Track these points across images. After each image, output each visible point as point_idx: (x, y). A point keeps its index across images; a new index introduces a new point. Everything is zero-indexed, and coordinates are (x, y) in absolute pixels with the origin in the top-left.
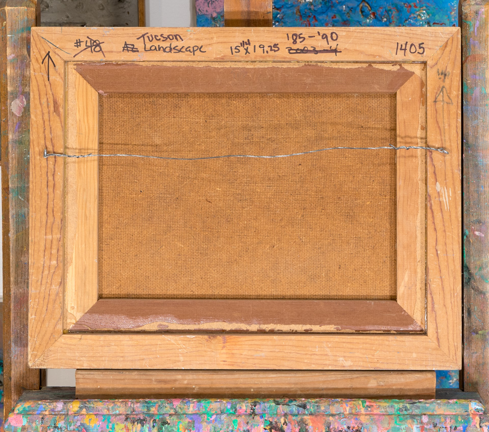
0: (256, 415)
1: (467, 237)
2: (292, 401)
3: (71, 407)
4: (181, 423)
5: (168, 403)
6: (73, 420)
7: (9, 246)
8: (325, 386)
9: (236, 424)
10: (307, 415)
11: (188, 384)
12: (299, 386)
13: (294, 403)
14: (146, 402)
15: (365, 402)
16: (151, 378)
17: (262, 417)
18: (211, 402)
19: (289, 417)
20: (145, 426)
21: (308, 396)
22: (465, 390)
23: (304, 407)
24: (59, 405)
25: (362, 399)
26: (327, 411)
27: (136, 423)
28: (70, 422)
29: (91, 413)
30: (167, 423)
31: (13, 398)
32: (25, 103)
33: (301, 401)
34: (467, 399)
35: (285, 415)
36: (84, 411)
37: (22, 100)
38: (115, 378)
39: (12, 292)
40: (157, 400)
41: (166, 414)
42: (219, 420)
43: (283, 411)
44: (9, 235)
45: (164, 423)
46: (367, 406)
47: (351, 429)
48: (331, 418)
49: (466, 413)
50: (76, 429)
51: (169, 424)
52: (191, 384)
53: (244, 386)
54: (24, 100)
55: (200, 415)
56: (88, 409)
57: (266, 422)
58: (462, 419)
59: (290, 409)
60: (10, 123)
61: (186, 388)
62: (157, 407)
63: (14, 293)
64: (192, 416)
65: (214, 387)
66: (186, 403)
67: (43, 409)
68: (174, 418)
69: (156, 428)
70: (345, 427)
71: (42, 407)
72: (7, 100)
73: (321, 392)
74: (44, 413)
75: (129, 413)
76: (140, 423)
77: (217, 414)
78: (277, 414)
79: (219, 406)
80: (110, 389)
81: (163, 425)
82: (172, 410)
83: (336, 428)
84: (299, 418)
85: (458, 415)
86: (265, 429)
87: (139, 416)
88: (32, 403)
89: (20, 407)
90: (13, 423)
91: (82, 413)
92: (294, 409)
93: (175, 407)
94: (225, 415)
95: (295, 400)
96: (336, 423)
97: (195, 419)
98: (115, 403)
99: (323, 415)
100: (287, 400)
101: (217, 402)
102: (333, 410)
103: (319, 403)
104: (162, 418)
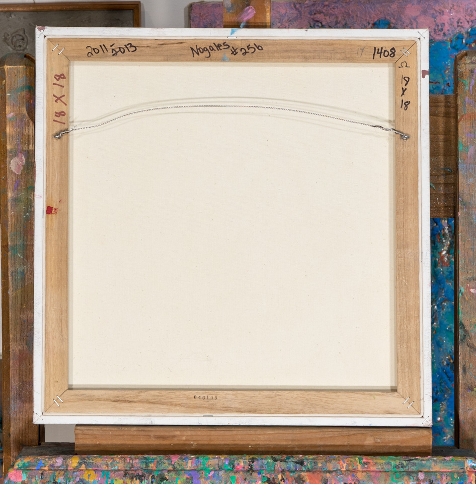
0: (253, 471)
1: (462, 294)
2: (289, 458)
3: (70, 462)
4: (179, 479)
5: (166, 459)
6: (72, 476)
7: (8, 303)
8: (322, 443)
9: (234, 480)
10: (304, 471)
11: (186, 440)
12: (296, 443)
13: (292, 459)
14: (145, 458)
15: (362, 459)
16: (149, 434)
17: (260, 473)
18: (209, 458)
19: (287, 473)
20: (143, 482)
21: (305, 453)
22: (460, 447)
23: (301, 463)
24: (59, 461)
25: (359, 456)
26: (324, 467)
27: (135, 479)
28: (69, 478)
29: (90, 469)
30: (165, 479)
31: (12, 455)
32: (24, 161)
33: (299, 457)
34: (463, 456)
35: (283, 471)
36: (83, 467)
37: (21, 158)
38: (114, 433)
39: (11, 350)
40: (156, 456)
41: (164, 470)
42: (217, 476)
43: (280, 468)
44: (9, 292)
45: (163, 479)
46: (364, 463)
48: (328, 475)
49: (462, 470)
51: (168, 480)
52: (189, 441)
53: (242, 443)
54: (23, 158)
55: (198, 471)
56: (87, 464)
57: (264, 478)
58: (459, 476)
59: (288, 465)
60: (9, 181)
61: (185, 445)
62: (155, 463)
63: (13, 350)
64: (190, 472)
65: (212, 443)
66: (184, 459)
67: (43, 465)
68: (173, 474)
70: (342, 483)
71: (41, 463)
72: (6, 158)
73: (318, 449)
74: (43, 468)
75: (128, 468)
76: (139, 479)
77: (215, 471)
78: (274, 471)
79: (217, 462)
80: (109, 445)
81: (162, 481)
82: (171, 466)
84: (296, 475)
85: (454, 472)
87: (137, 472)
88: (31, 458)
89: (19, 463)
90: (13, 478)
91: (82, 468)
92: (292, 465)
93: (173, 463)
94: (223, 471)
95: (292, 457)
96: (333, 480)
97: (194, 474)
98: (114, 459)
99: (321, 472)
100: (285, 457)
101: (215, 458)
102: (330, 466)
103: (316, 460)
104: (160, 474)
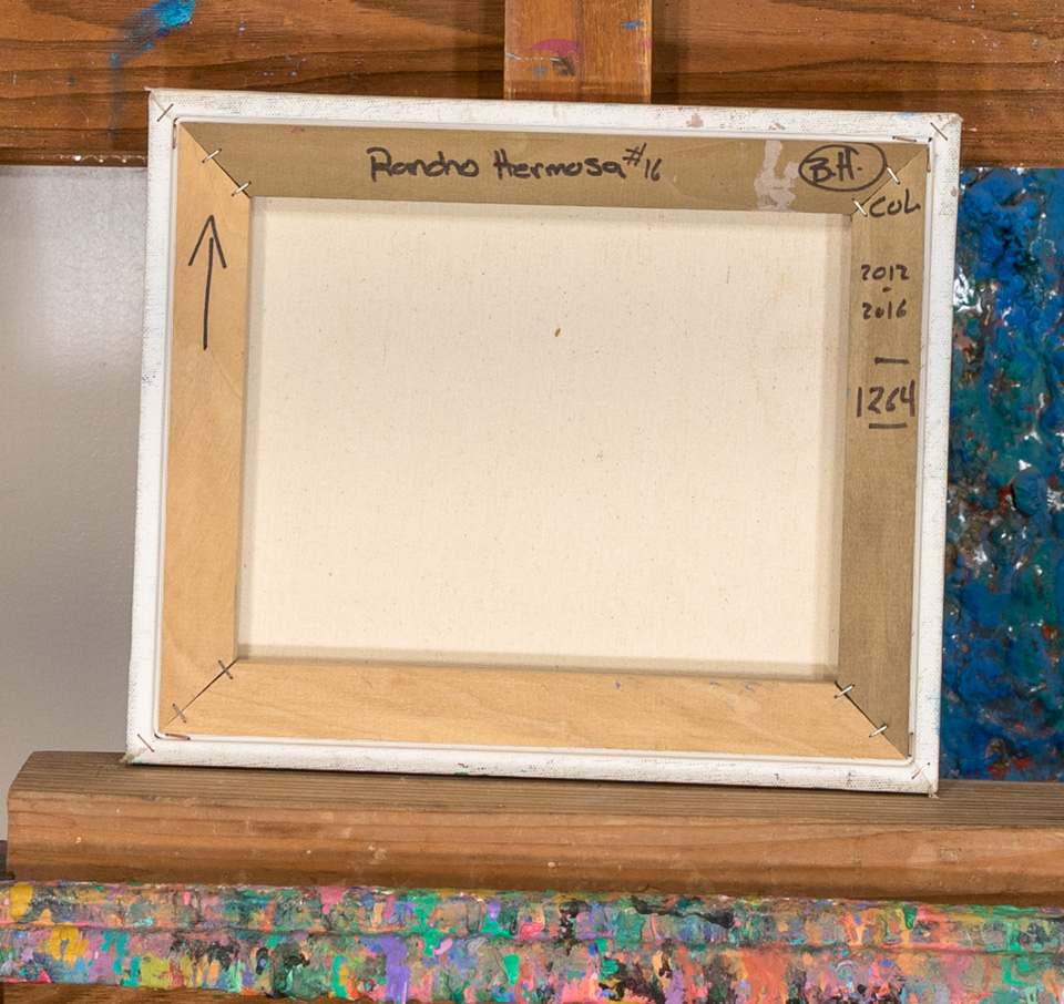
0: (576, 942)
2: (687, 903)
3: (7, 902)
4: (344, 960)
5: (304, 899)
6: (11, 943)
8: (775, 860)
9: (515, 967)
10: (733, 946)
11: (353, 840)
12: (696, 857)
13: (695, 908)
14: (238, 894)
15: (915, 912)
16: (240, 816)
17: (595, 949)
18: (439, 899)
19: (680, 951)
20: (232, 968)
21: (738, 889)
23: (725, 920)
25: (904, 903)
26: (795, 935)
27: (205, 958)
30: (302, 960)
33: (717, 901)
35: (667, 945)
36: (46, 916)
38: (127, 813)
40: (273, 889)
41: (297, 931)
42: (461, 953)
43: (660, 933)
46: (921, 923)
47: (868, 992)
48: (807, 959)
50: (21, 972)
51: (308, 963)
52: (362, 841)
53: (524, 851)
55: (405, 938)
56: (59, 910)
57: (609, 964)
59: (682, 926)
61: (348, 854)
62: (271, 909)
64: (378, 941)
66: (361, 901)
68: (324, 945)
69: (266, 974)
70: (851, 986)
73: (763, 878)
75: (185, 925)
76: (219, 958)
77: (456, 938)
78: (641, 942)
79: (463, 911)
81: (290, 967)
82: (318, 921)
83: (823, 988)
84: (707, 957)
86: (604, 987)
87: (215, 937)
91: (41, 920)
92: (694, 926)
93: (326, 911)
94: (481, 940)
95: (698, 899)
96: (822, 976)
97: (389, 949)
98: (143, 894)
99: (785, 949)
100: (674, 899)
101: (457, 898)
102: (815, 933)
103: (772, 910)
104: (286, 945)
